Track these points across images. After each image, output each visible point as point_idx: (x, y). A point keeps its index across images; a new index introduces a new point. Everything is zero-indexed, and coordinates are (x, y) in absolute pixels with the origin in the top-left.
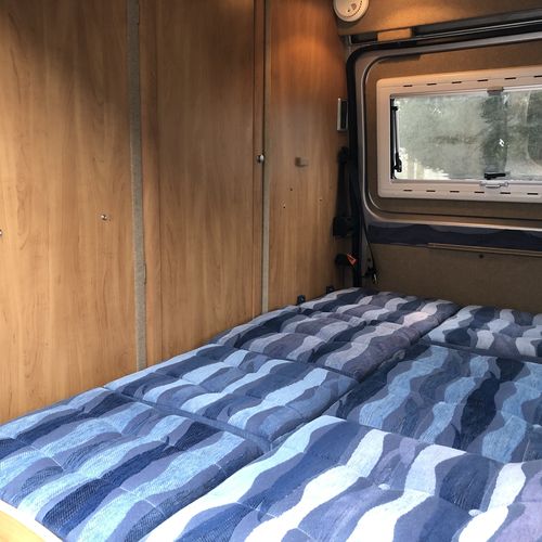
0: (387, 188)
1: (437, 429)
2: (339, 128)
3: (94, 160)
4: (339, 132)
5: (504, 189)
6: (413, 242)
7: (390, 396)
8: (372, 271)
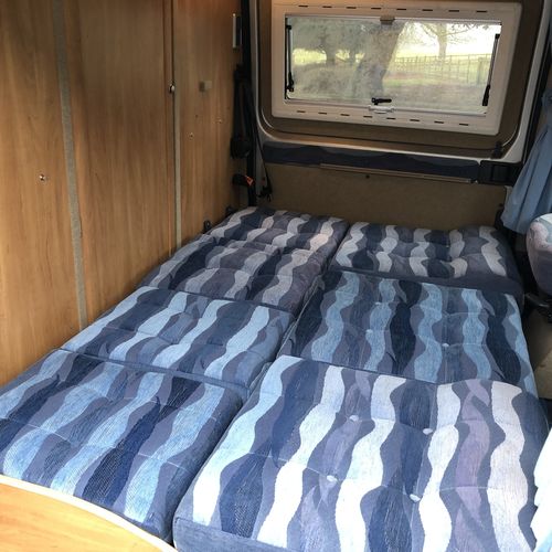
0: (281, 108)
1: (377, 357)
2: (234, 46)
3: (29, 118)
4: (235, 49)
5: (390, 115)
6: (306, 163)
7: (331, 330)
8: (268, 191)
